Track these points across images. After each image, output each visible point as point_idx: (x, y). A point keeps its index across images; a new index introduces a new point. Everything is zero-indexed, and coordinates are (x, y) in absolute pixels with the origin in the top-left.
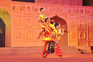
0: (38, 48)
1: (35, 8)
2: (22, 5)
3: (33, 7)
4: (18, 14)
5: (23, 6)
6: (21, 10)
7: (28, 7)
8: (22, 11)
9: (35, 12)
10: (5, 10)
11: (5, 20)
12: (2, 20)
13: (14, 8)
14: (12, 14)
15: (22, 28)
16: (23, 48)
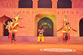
0: (75, 38)
1: (72, 12)
2: (63, 10)
3: (71, 11)
4: (61, 16)
6: (63, 13)
7: (68, 11)
9: (72, 14)
10: (53, 14)
11: (53, 20)
12: (51, 20)
13: (58, 13)
14: (57, 16)
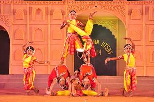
2: (144, 6)
4: (138, 22)
5: (146, 7)
6: (142, 14)
8: (144, 15)
10: (116, 17)
11: (116, 32)
12: (111, 32)
15: (144, 44)
16: (146, 79)
